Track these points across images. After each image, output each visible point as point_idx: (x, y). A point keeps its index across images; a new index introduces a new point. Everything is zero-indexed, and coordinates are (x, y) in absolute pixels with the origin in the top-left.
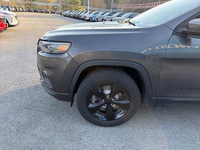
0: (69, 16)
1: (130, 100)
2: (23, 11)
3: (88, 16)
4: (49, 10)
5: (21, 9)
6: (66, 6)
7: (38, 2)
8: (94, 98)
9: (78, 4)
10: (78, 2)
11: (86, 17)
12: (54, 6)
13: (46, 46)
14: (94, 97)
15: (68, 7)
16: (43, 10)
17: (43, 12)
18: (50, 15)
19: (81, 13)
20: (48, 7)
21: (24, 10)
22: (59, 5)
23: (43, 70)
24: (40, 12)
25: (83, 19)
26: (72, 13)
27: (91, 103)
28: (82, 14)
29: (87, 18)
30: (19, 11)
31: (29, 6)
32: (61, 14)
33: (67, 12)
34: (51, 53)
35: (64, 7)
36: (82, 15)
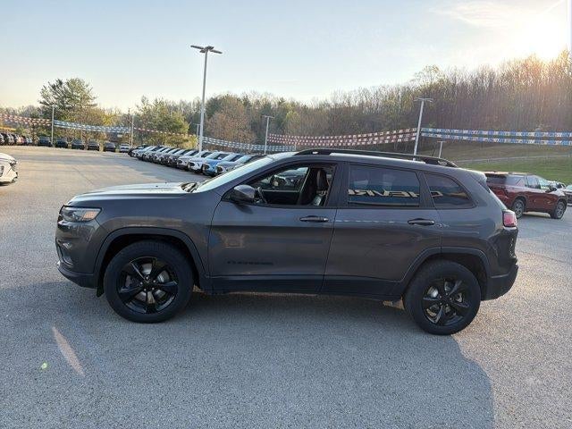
0: (151, 160)
1: (177, 280)
2: (25, 144)
3: (198, 161)
4: (99, 143)
5: (19, 140)
6: (147, 135)
7: (71, 122)
8: (129, 281)
9: (182, 130)
10: (181, 126)
11: (193, 164)
12: (116, 134)
13: (70, 214)
14: (128, 277)
15: (154, 136)
16: (83, 143)
17: (82, 148)
18: (100, 154)
19: (183, 154)
20: (97, 135)
21: (29, 140)
22: (130, 130)
23: (62, 243)
24: (74, 147)
25: (185, 169)
26: (160, 154)
27: (125, 287)
28: (185, 156)
29: (196, 167)
30: (15, 143)
31: (44, 132)
32: (130, 153)
33: (148, 151)
34: (76, 221)
35: (142, 137)
36: (186, 159)
